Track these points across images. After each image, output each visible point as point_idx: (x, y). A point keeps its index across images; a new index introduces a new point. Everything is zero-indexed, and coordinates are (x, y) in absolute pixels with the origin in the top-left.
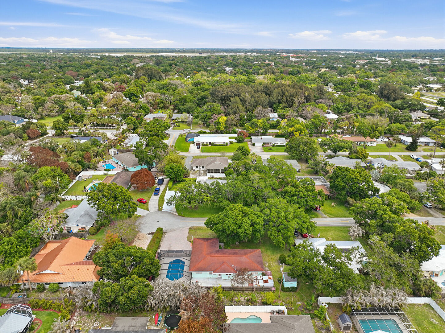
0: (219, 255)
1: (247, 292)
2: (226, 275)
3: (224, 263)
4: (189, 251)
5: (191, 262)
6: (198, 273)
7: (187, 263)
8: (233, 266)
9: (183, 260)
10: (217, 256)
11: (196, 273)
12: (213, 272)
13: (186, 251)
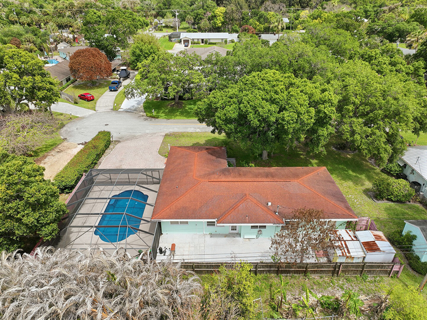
0: (230, 179)
1: (316, 277)
2: (253, 227)
3: (244, 197)
4: (158, 170)
5: (159, 194)
6: (177, 223)
7: (152, 198)
8: (270, 204)
9: (145, 192)
10: (227, 180)
11: (172, 223)
12: (218, 222)
13: (153, 170)
